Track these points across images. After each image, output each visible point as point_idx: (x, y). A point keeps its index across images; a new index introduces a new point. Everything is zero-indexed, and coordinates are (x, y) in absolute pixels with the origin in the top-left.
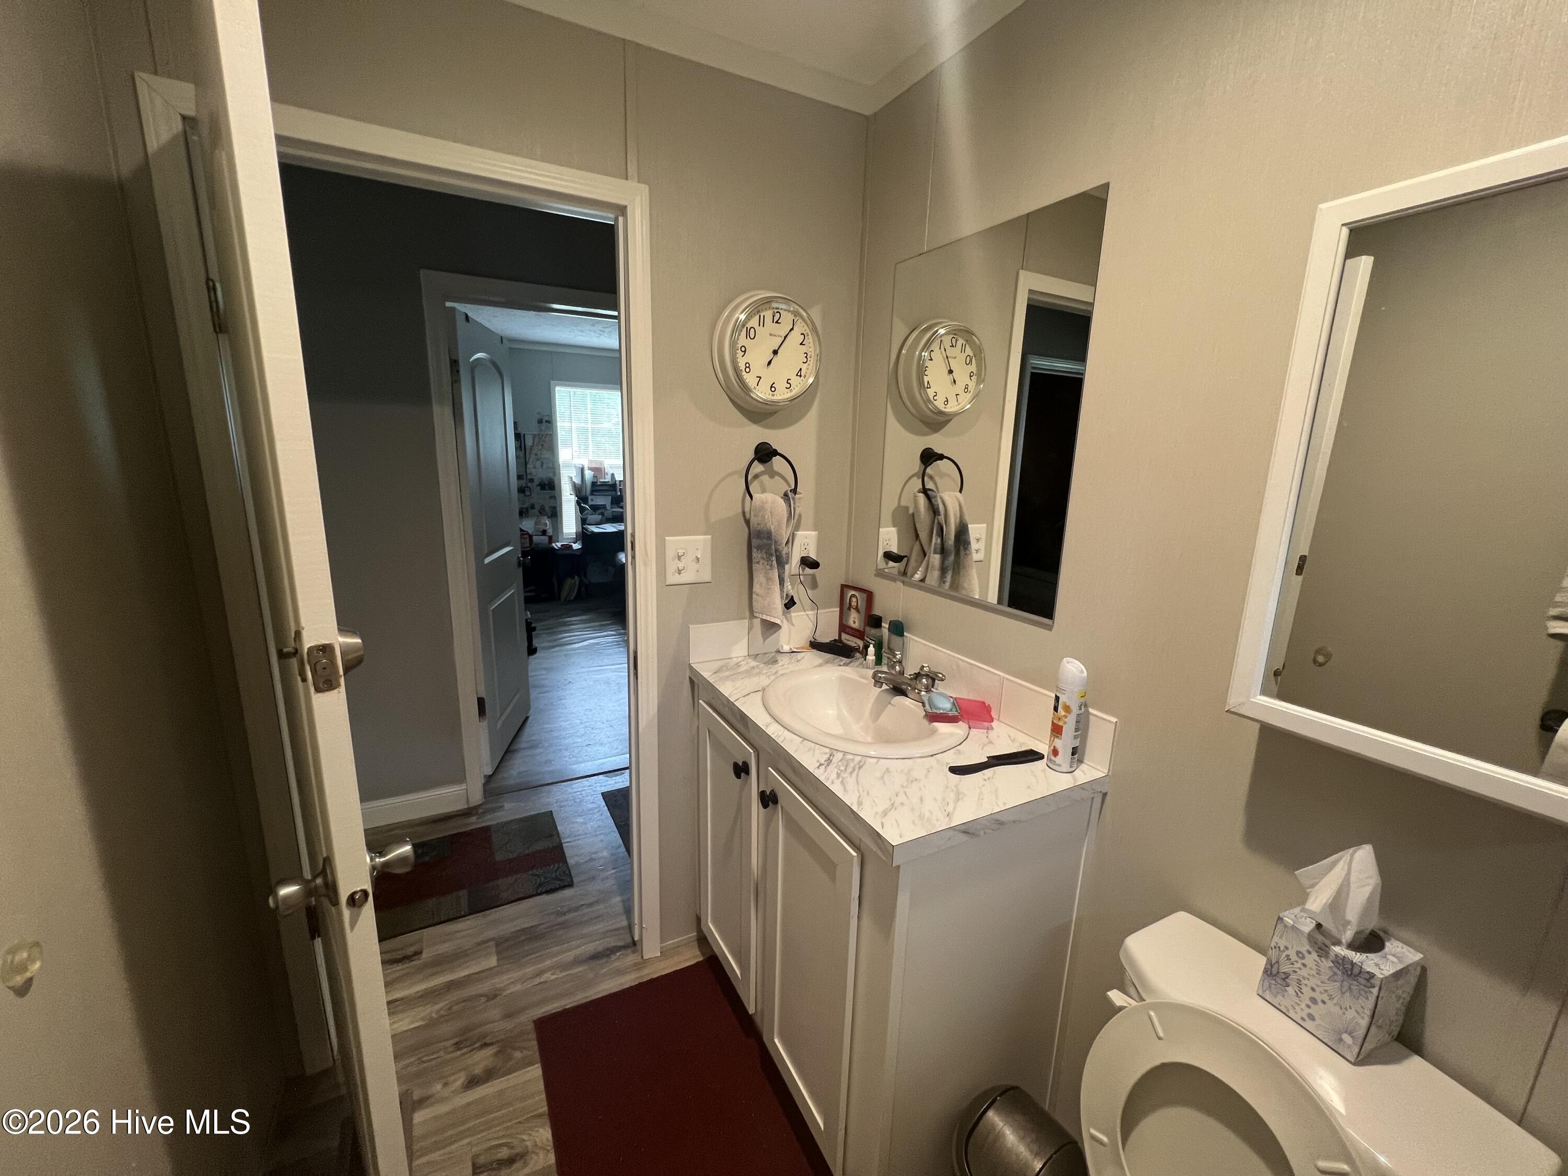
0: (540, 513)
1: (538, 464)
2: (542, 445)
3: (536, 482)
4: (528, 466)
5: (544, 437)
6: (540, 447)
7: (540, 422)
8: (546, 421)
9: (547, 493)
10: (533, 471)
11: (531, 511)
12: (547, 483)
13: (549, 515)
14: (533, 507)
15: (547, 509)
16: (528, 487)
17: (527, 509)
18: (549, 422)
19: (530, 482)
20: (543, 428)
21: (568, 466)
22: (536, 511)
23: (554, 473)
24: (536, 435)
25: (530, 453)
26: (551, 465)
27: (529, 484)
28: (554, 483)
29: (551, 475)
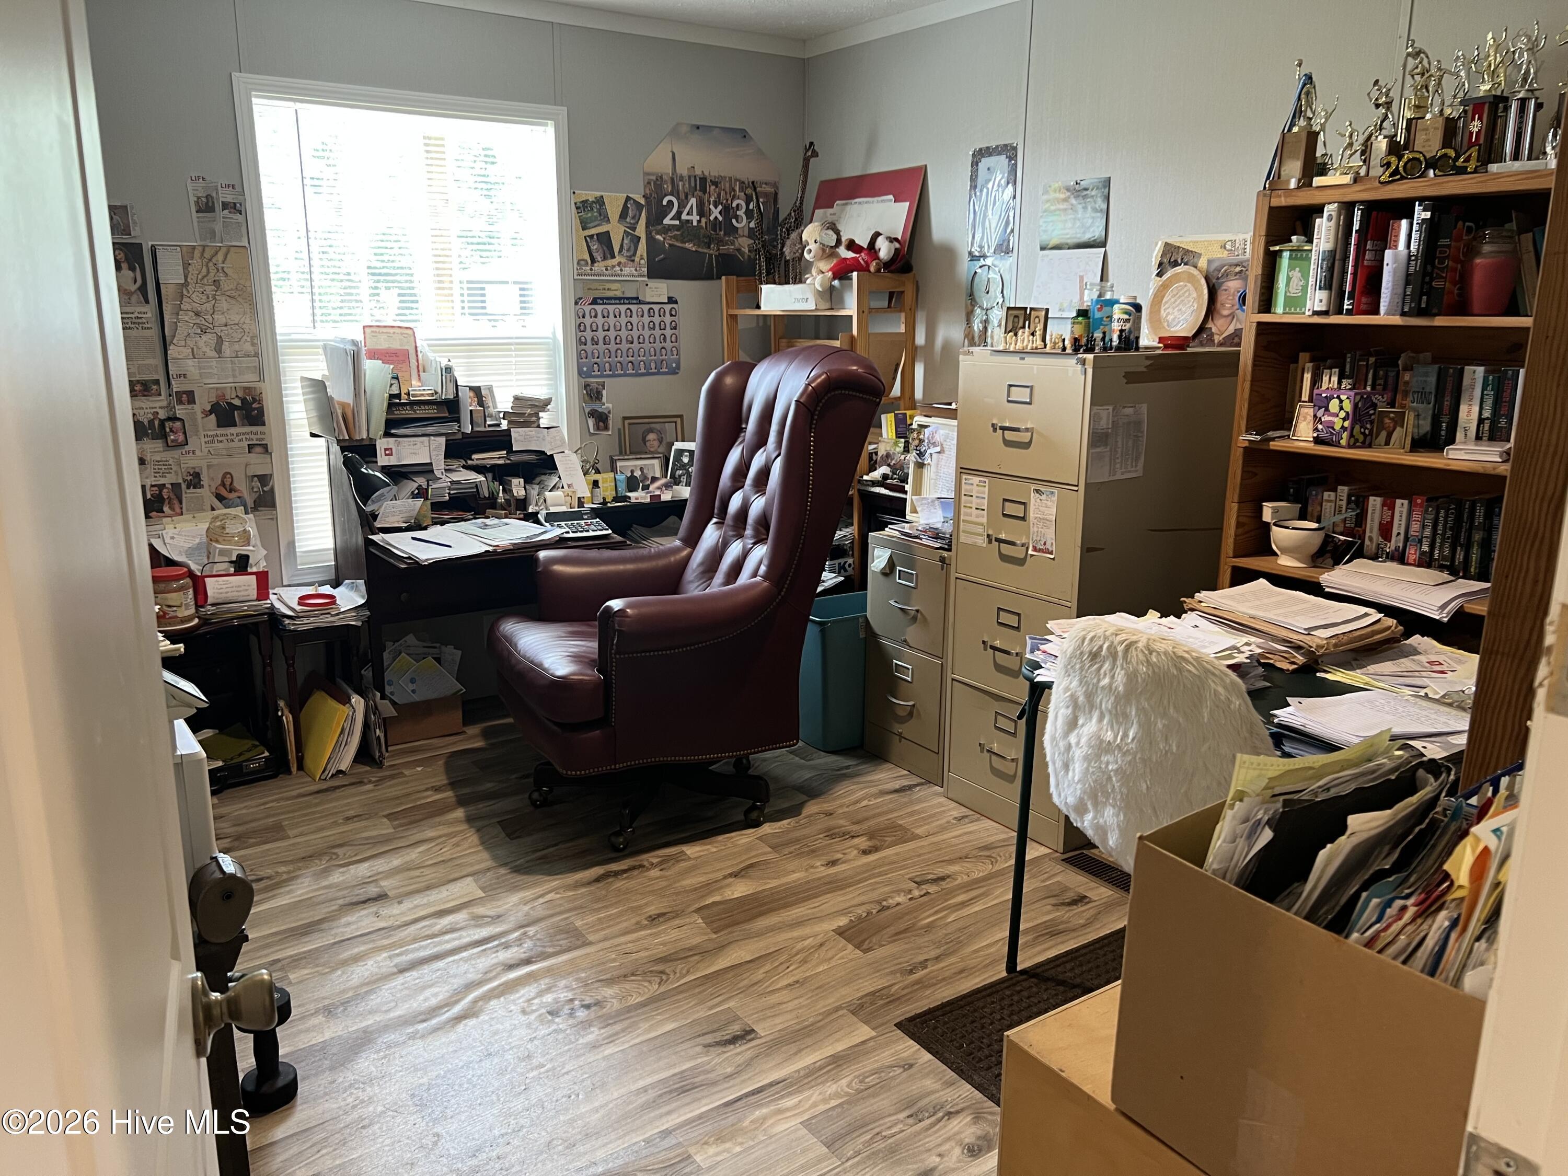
0: (220, 498)
1: (206, 343)
2: (216, 283)
3: (203, 402)
4: (172, 351)
5: (220, 257)
6: (210, 290)
7: (206, 206)
8: (225, 206)
9: (241, 432)
10: (191, 367)
11: (188, 495)
12: (237, 402)
13: (250, 504)
14: (195, 480)
15: (241, 485)
16: (174, 419)
17: (176, 486)
18: (235, 208)
19: (180, 402)
20: (218, 227)
21: (305, 345)
22: (206, 493)
23: (260, 371)
24: (194, 248)
25: (178, 310)
26: (248, 347)
27: (180, 411)
28: (260, 402)
29: (249, 378)
